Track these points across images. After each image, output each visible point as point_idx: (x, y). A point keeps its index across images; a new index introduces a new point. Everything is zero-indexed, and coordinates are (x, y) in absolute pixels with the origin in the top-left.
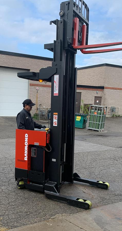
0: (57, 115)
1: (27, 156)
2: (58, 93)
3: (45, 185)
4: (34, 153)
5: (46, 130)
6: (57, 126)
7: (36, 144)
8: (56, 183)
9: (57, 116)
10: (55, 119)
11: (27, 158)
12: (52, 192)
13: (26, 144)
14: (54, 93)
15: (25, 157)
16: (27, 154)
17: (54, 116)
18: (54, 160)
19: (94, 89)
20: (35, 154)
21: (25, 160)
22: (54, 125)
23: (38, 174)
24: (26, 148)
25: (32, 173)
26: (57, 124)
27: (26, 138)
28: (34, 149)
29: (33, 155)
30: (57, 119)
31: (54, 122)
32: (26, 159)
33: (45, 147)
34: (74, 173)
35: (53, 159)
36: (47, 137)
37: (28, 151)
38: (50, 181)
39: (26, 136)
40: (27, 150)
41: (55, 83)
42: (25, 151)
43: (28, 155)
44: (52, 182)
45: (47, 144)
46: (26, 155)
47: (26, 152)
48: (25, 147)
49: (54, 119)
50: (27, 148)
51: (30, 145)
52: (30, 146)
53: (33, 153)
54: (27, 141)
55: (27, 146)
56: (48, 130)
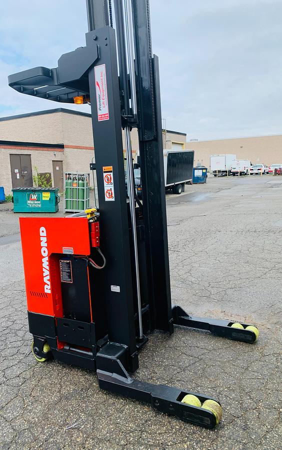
0: (111, 172)
1: (49, 283)
2: (107, 112)
3: (98, 354)
4: (68, 272)
5: (88, 214)
6: (113, 200)
7: (68, 251)
8: (126, 347)
9: (112, 174)
10: (108, 183)
11: (49, 287)
12: (115, 375)
13: (45, 252)
14: (100, 113)
15: (46, 286)
16: (48, 277)
17: (105, 174)
18: (116, 289)
19: (49, 149)
20: (70, 277)
21: (46, 294)
22: (107, 199)
23: (79, 327)
24: (45, 263)
25: (65, 324)
26: (113, 195)
27: (42, 239)
28: (67, 263)
29: (65, 278)
30: (112, 181)
31: (105, 191)
32: (48, 289)
33: (89, 257)
34: (173, 306)
35: (112, 286)
36: (90, 231)
37: (51, 270)
38: (110, 341)
39: (43, 231)
40: (48, 268)
41: (97, 86)
42: (44, 270)
43: (51, 280)
44: (118, 344)
45: (93, 250)
46: (46, 279)
47: (46, 272)
48: (43, 260)
49: (105, 183)
50: (47, 263)
51: (52, 254)
52: (55, 258)
53: (65, 274)
54: (46, 245)
55: (47, 259)
56: (92, 213)
